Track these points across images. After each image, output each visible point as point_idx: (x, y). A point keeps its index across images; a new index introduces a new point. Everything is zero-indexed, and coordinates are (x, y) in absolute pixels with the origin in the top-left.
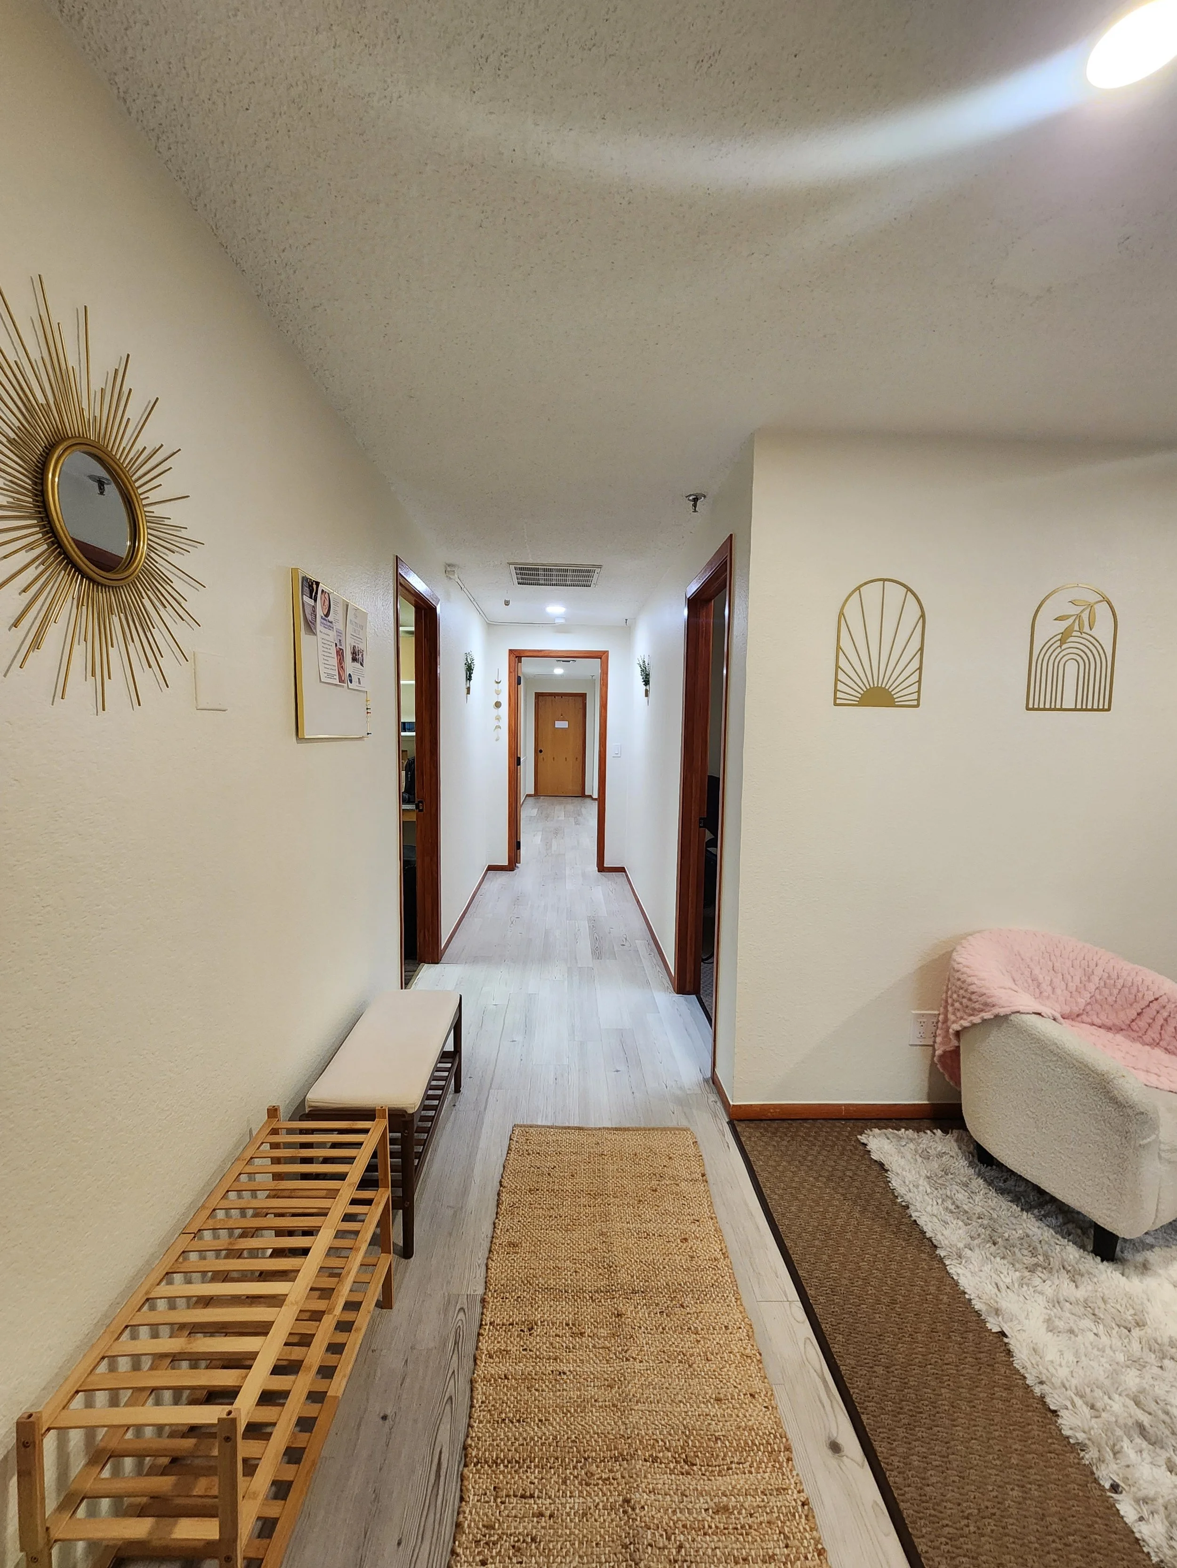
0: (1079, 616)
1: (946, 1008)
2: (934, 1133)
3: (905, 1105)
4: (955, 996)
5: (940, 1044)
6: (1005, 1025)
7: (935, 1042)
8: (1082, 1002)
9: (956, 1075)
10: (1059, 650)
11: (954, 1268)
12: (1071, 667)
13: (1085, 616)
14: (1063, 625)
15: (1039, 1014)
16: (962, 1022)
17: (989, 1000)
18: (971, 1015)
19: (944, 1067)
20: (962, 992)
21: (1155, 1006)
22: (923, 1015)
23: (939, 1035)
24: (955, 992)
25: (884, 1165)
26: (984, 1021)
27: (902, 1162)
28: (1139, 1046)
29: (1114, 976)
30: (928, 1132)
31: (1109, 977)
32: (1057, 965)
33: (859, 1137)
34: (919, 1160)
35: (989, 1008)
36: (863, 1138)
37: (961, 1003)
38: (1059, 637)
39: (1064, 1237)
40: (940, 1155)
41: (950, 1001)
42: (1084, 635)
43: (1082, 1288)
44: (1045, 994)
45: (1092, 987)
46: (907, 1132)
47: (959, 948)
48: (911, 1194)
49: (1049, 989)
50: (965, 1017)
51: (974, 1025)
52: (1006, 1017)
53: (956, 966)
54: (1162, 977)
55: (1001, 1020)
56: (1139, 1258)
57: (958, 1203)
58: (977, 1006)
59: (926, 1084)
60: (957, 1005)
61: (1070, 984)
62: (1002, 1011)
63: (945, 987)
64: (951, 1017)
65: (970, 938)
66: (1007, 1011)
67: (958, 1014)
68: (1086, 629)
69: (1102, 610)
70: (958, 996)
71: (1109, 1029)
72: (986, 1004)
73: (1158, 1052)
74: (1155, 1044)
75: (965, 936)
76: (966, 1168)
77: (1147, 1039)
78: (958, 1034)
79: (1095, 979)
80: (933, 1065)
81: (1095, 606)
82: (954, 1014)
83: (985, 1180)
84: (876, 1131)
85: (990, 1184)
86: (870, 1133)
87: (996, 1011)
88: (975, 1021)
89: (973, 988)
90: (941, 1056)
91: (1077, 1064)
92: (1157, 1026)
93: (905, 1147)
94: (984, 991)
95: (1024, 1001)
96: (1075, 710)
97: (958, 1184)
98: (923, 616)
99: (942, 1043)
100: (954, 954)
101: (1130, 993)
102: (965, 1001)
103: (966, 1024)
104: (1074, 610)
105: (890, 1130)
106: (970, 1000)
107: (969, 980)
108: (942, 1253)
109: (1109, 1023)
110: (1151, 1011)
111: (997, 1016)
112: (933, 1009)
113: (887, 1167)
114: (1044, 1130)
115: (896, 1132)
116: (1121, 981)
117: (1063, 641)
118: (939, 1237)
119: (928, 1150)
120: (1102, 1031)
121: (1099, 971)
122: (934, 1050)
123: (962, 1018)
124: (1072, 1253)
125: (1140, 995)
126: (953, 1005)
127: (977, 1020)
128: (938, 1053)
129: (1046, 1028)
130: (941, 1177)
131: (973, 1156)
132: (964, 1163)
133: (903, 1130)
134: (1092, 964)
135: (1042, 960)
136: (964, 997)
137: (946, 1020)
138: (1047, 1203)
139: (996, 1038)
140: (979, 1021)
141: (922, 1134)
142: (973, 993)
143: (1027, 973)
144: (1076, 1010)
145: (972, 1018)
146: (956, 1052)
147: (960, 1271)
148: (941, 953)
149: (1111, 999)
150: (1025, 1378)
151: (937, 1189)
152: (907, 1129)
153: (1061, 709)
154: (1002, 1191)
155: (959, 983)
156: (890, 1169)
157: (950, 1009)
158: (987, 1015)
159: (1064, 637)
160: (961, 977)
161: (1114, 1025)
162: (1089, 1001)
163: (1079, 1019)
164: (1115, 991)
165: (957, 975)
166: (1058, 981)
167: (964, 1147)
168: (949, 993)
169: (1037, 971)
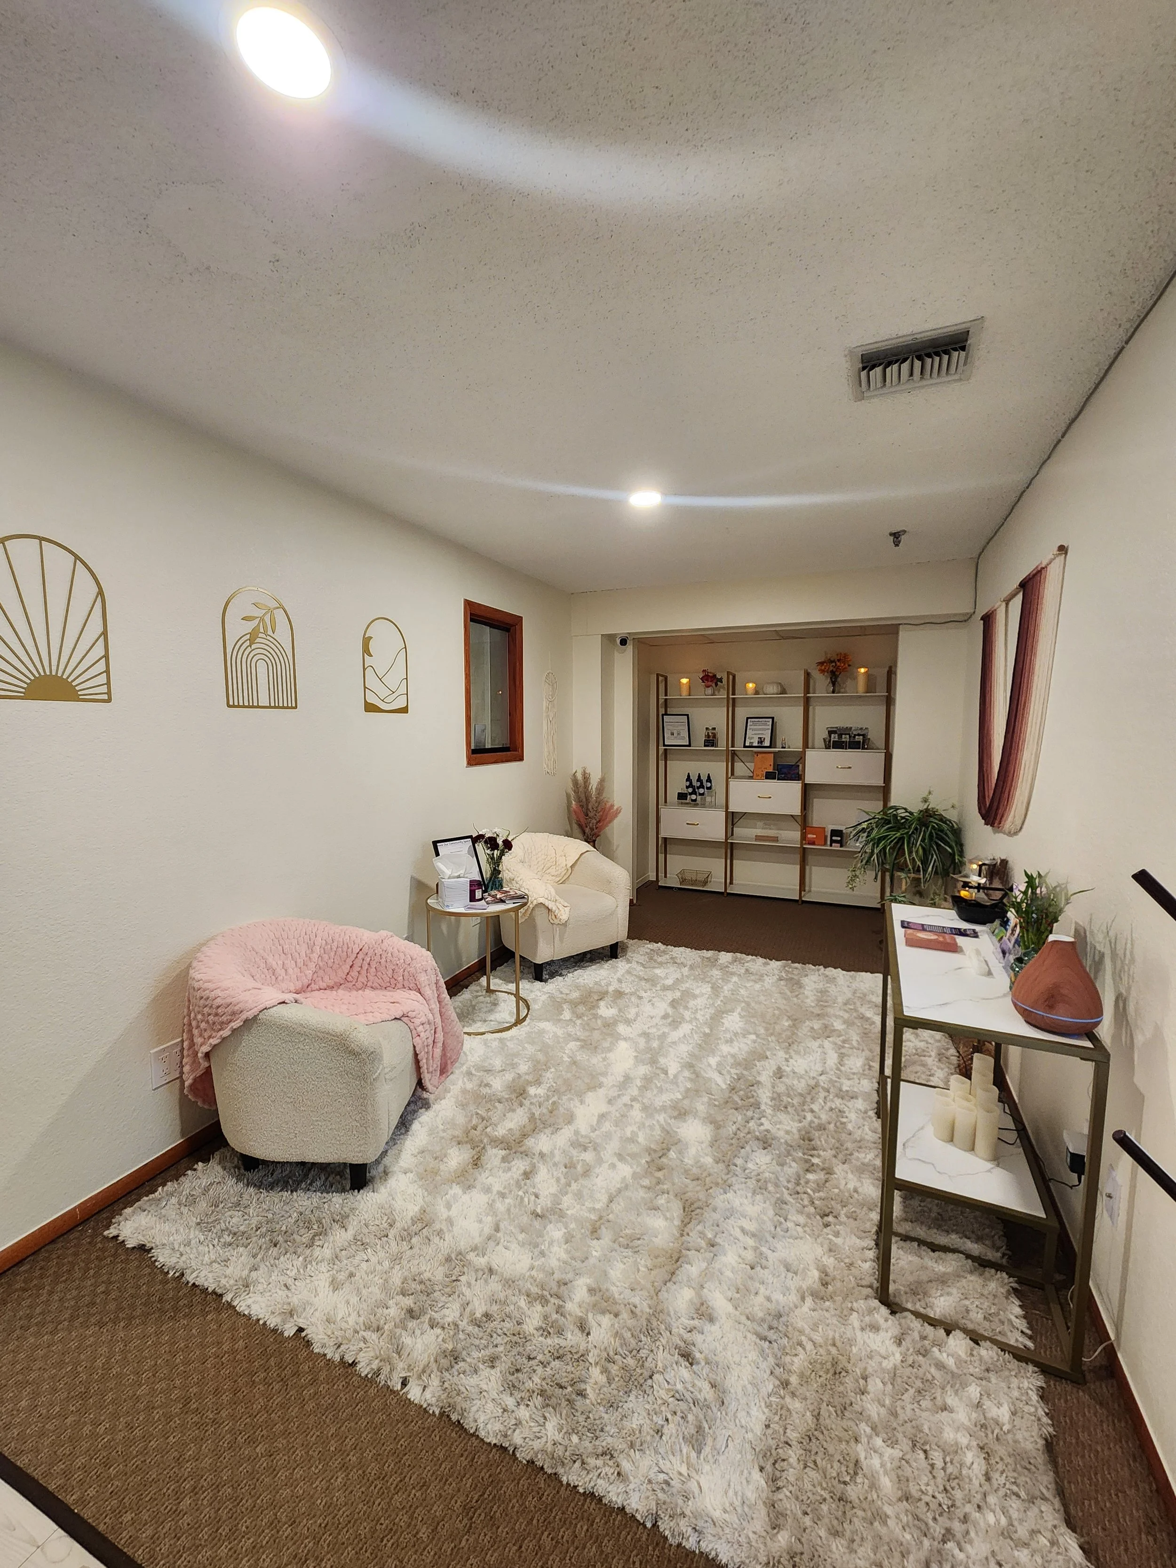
0: (262, 619)
1: (190, 1031)
2: (195, 1170)
3: (158, 1158)
4: (199, 1017)
5: (189, 1073)
6: (255, 1025)
7: (182, 1073)
8: (309, 973)
9: (211, 1099)
10: (249, 649)
11: (242, 1306)
12: (262, 668)
13: (267, 619)
14: (250, 626)
15: (284, 1002)
16: (211, 1041)
17: (236, 1008)
18: (220, 1030)
19: (196, 1095)
20: (206, 1010)
21: (361, 956)
22: (164, 1049)
23: (186, 1064)
24: (199, 1012)
25: (144, 1245)
26: (234, 1031)
27: (166, 1227)
28: (354, 993)
29: (330, 941)
30: (189, 1172)
31: (326, 943)
32: (286, 947)
33: (106, 1233)
34: (185, 1210)
35: (237, 1016)
36: (112, 1232)
37: (208, 1022)
38: (248, 636)
39: (328, 1193)
40: (206, 1190)
41: (194, 1023)
42: (268, 638)
43: (350, 1228)
44: (280, 978)
45: (315, 956)
46: (165, 1188)
47: (195, 964)
48: (183, 1258)
49: (283, 972)
50: (214, 1034)
51: (224, 1039)
52: (255, 1017)
53: (196, 985)
54: (362, 930)
55: (249, 1023)
56: (381, 1168)
57: (235, 1230)
58: (224, 1018)
59: (178, 1122)
60: (203, 1025)
61: (298, 961)
62: (250, 1015)
63: (186, 1010)
64: (198, 1040)
65: (204, 949)
66: (255, 1011)
67: (206, 1035)
68: (270, 632)
69: (280, 615)
70: (203, 1015)
71: (332, 988)
72: (234, 1013)
73: (368, 991)
74: (365, 987)
75: (198, 948)
76: (235, 1186)
77: (359, 985)
78: (207, 1055)
79: (317, 949)
80: (183, 1099)
81: (275, 611)
82: (201, 1035)
83: (255, 1186)
84: (128, 1211)
85: (259, 1187)
86: (121, 1218)
87: (244, 1016)
88: (224, 1036)
89: (219, 1001)
90: (191, 1086)
91: (320, 1035)
92: (364, 972)
93: (167, 1207)
94: (228, 1001)
95: (269, 995)
96: (270, 707)
97: (230, 1209)
98: (101, 593)
99: (192, 1071)
100: (191, 972)
101: (343, 951)
102: (211, 1018)
103: (214, 1041)
104: (258, 613)
105: (145, 1198)
106: (216, 1015)
107: (212, 995)
108: (227, 1298)
109: (331, 983)
110: (358, 962)
111: (246, 1021)
112: (173, 1039)
113: (148, 1245)
114: (302, 1108)
115: (151, 1196)
116: (335, 944)
117: (252, 641)
118: (224, 1281)
119: (192, 1193)
120: (328, 992)
121: (319, 941)
122: (183, 1082)
123: (210, 1037)
124: (337, 1200)
125: (350, 950)
126: (198, 1027)
127: (226, 1033)
128: (187, 1084)
129: (291, 1013)
130: (213, 1212)
131: (239, 1169)
132: (231, 1182)
133: (160, 1189)
134: (313, 937)
135: (273, 947)
136: (209, 1015)
137: (192, 1044)
138: (310, 1170)
139: (248, 1041)
140: (229, 1033)
141: (182, 1179)
142: (218, 1007)
143: (263, 965)
144: (306, 982)
145: (221, 1033)
146: (208, 1072)
147: (249, 1301)
148: (174, 974)
149: (330, 964)
150: (325, 1355)
151: (210, 1231)
152: (164, 1185)
153: (258, 707)
154: (271, 1187)
155: (202, 1001)
156: (153, 1245)
157: (196, 1032)
158: (235, 1025)
159: (253, 637)
160: (203, 994)
161: (335, 983)
162: (314, 970)
163: (309, 988)
164: (332, 954)
165: (198, 994)
166: (290, 964)
167: (228, 1165)
168: (192, 1015)
169: (270, 960)
